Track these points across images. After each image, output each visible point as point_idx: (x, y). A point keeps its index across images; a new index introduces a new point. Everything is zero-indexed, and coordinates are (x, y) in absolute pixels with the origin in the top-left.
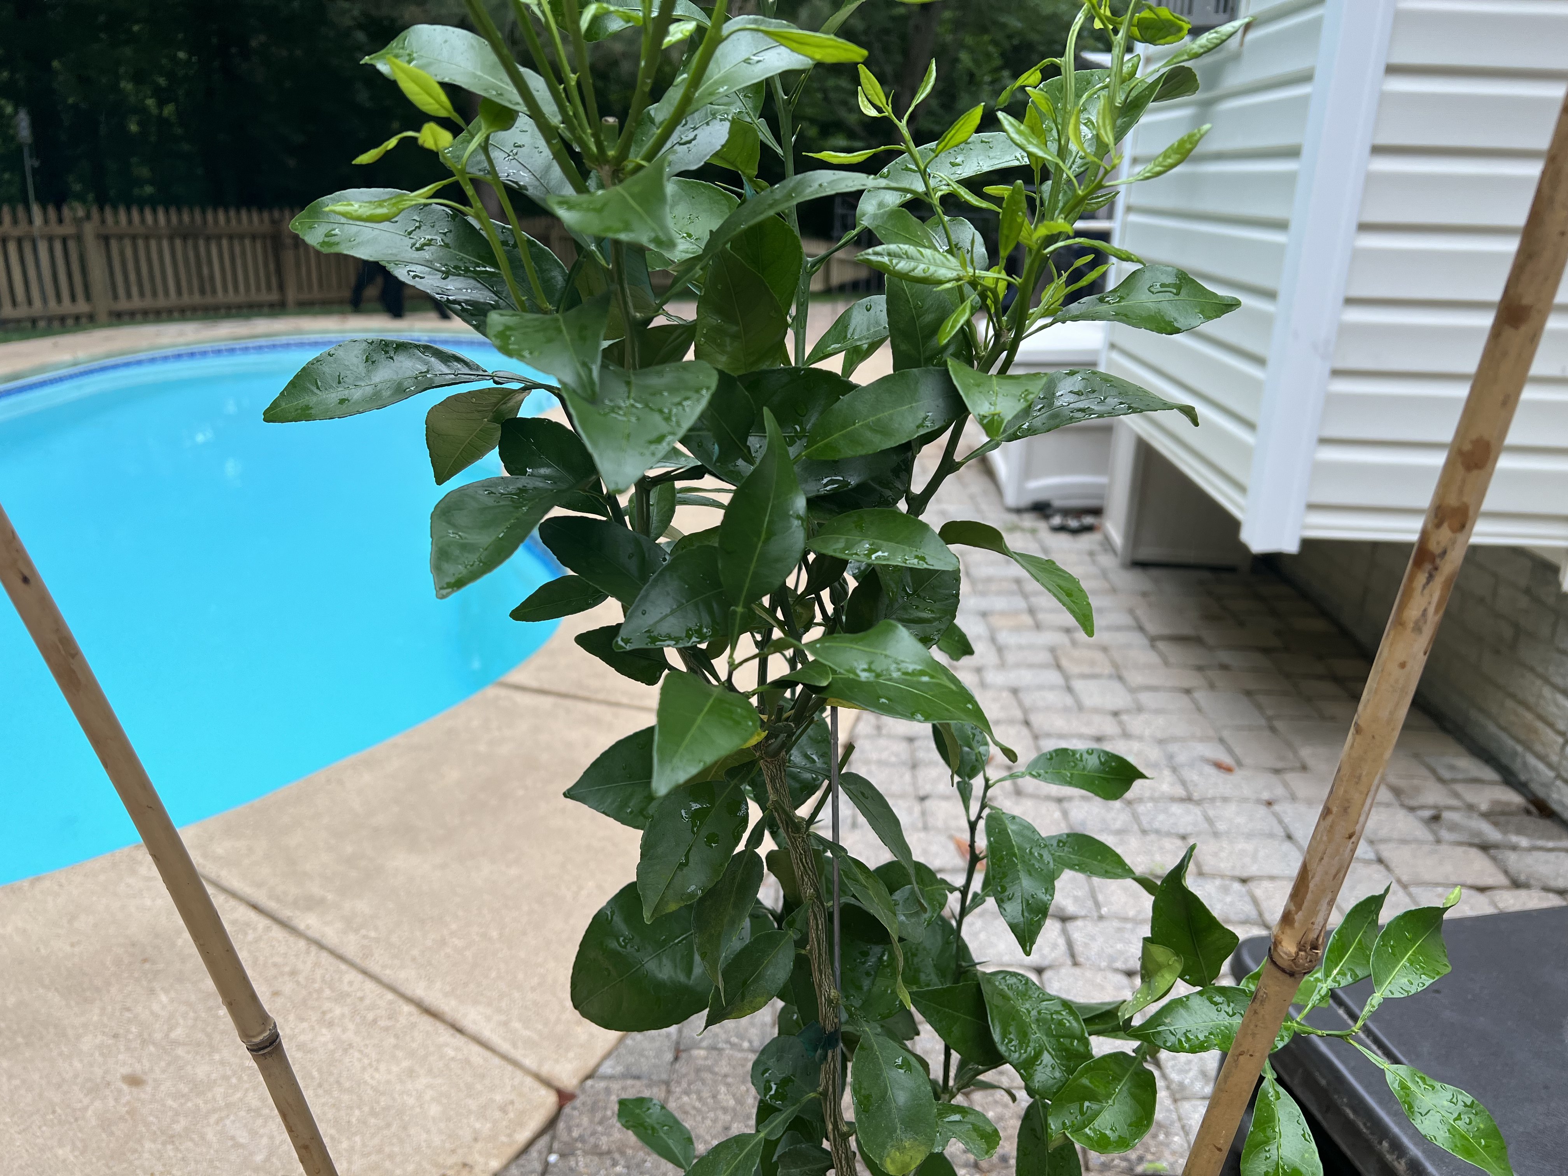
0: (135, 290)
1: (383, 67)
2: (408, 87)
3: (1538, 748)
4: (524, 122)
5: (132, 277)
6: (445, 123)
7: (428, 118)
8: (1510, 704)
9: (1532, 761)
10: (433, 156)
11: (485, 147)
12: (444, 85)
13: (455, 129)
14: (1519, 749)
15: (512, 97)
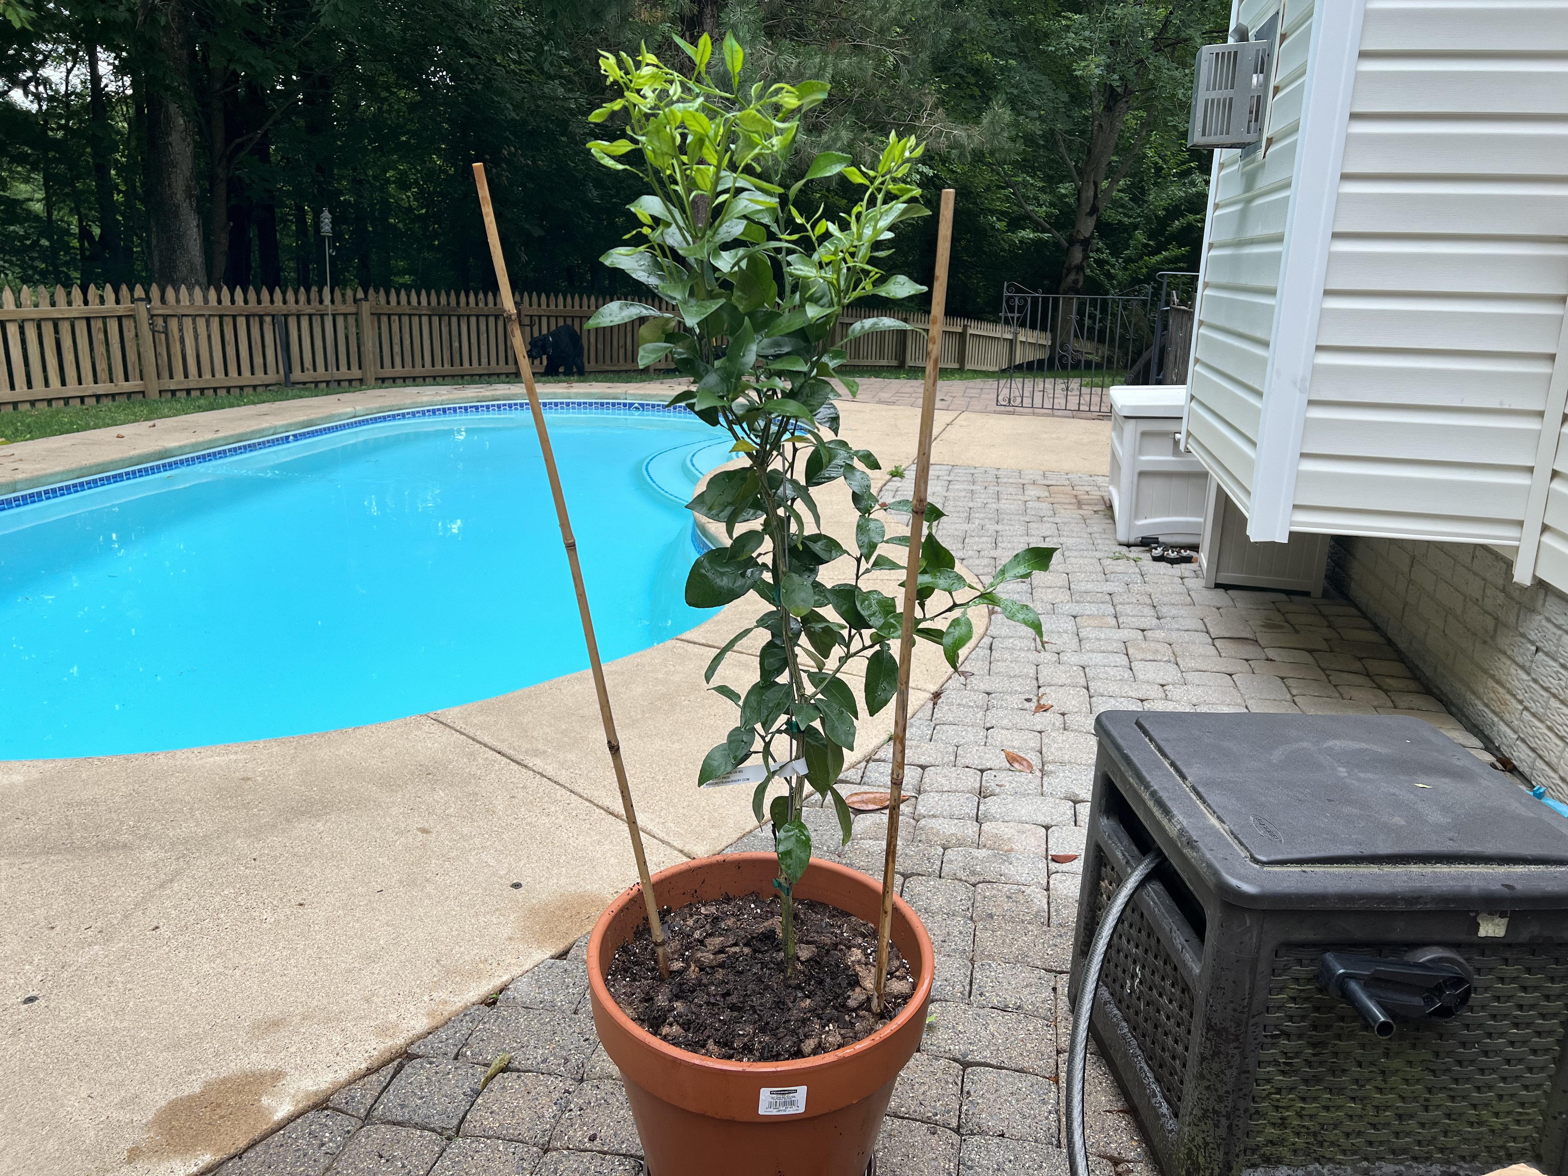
0: (398, 360)
1: (632, 209)
2: (640, 216)
3: (1507, 716)
4: (674, 226)
5: (397, 349)
6: (649, 226)
7: (645, 225)
8: (1491, 683)
9: (1504, 728)
10: (646, 236)
11: (662, 234)
12: (651, 216)
13: (653, 229)
14: (1496, 719)
15: (670, 220)
